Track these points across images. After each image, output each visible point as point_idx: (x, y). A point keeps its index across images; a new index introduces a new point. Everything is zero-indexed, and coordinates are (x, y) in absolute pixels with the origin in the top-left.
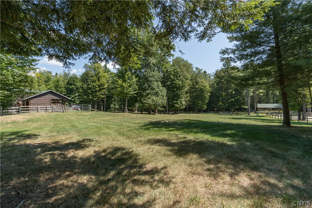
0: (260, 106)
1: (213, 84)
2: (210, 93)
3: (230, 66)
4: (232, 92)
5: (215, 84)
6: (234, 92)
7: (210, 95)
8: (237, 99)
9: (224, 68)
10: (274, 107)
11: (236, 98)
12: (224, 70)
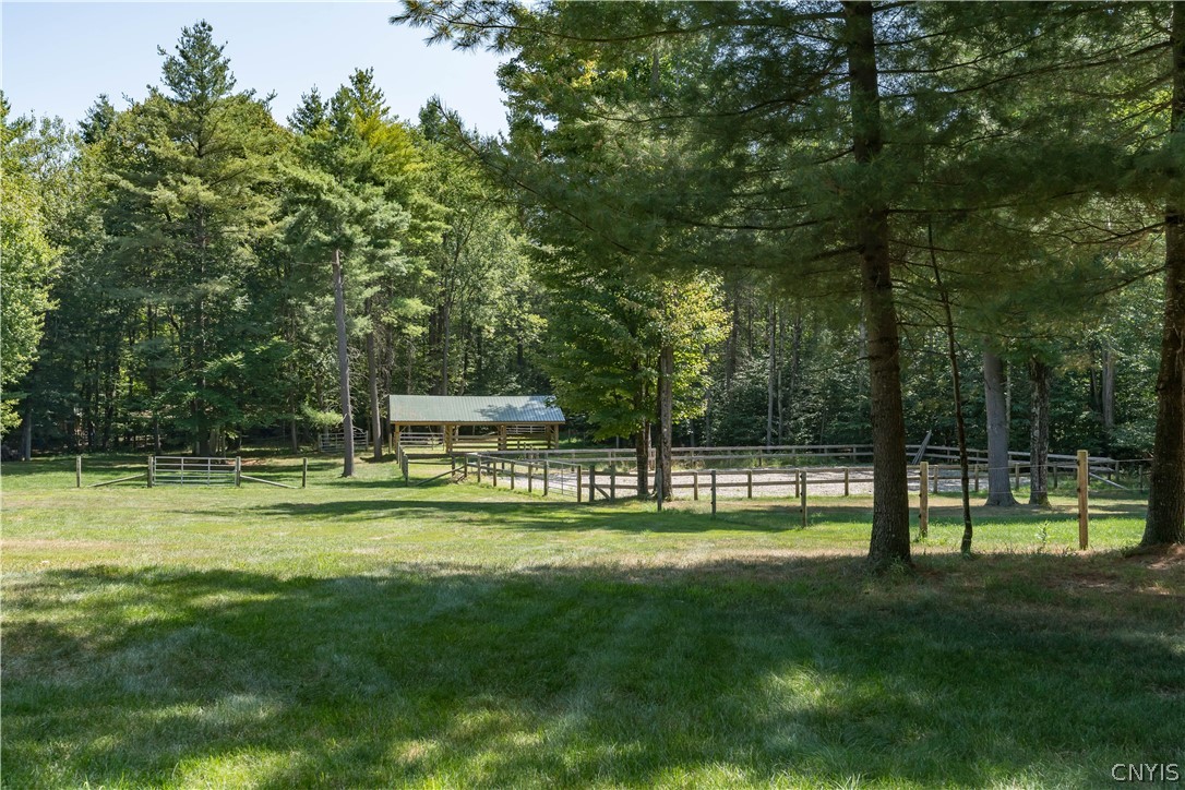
0: (406, 408)
1: (77, 221)
2: (53, 295)
3: (221, 91)
4: (226, 299)
5: (96, 220)
6: (239, 303)
7: (51, 307)
8: (266, 358)
9: (173, 95)
10: (480, 418)
11: (258, 350)
12: (173, 114)
